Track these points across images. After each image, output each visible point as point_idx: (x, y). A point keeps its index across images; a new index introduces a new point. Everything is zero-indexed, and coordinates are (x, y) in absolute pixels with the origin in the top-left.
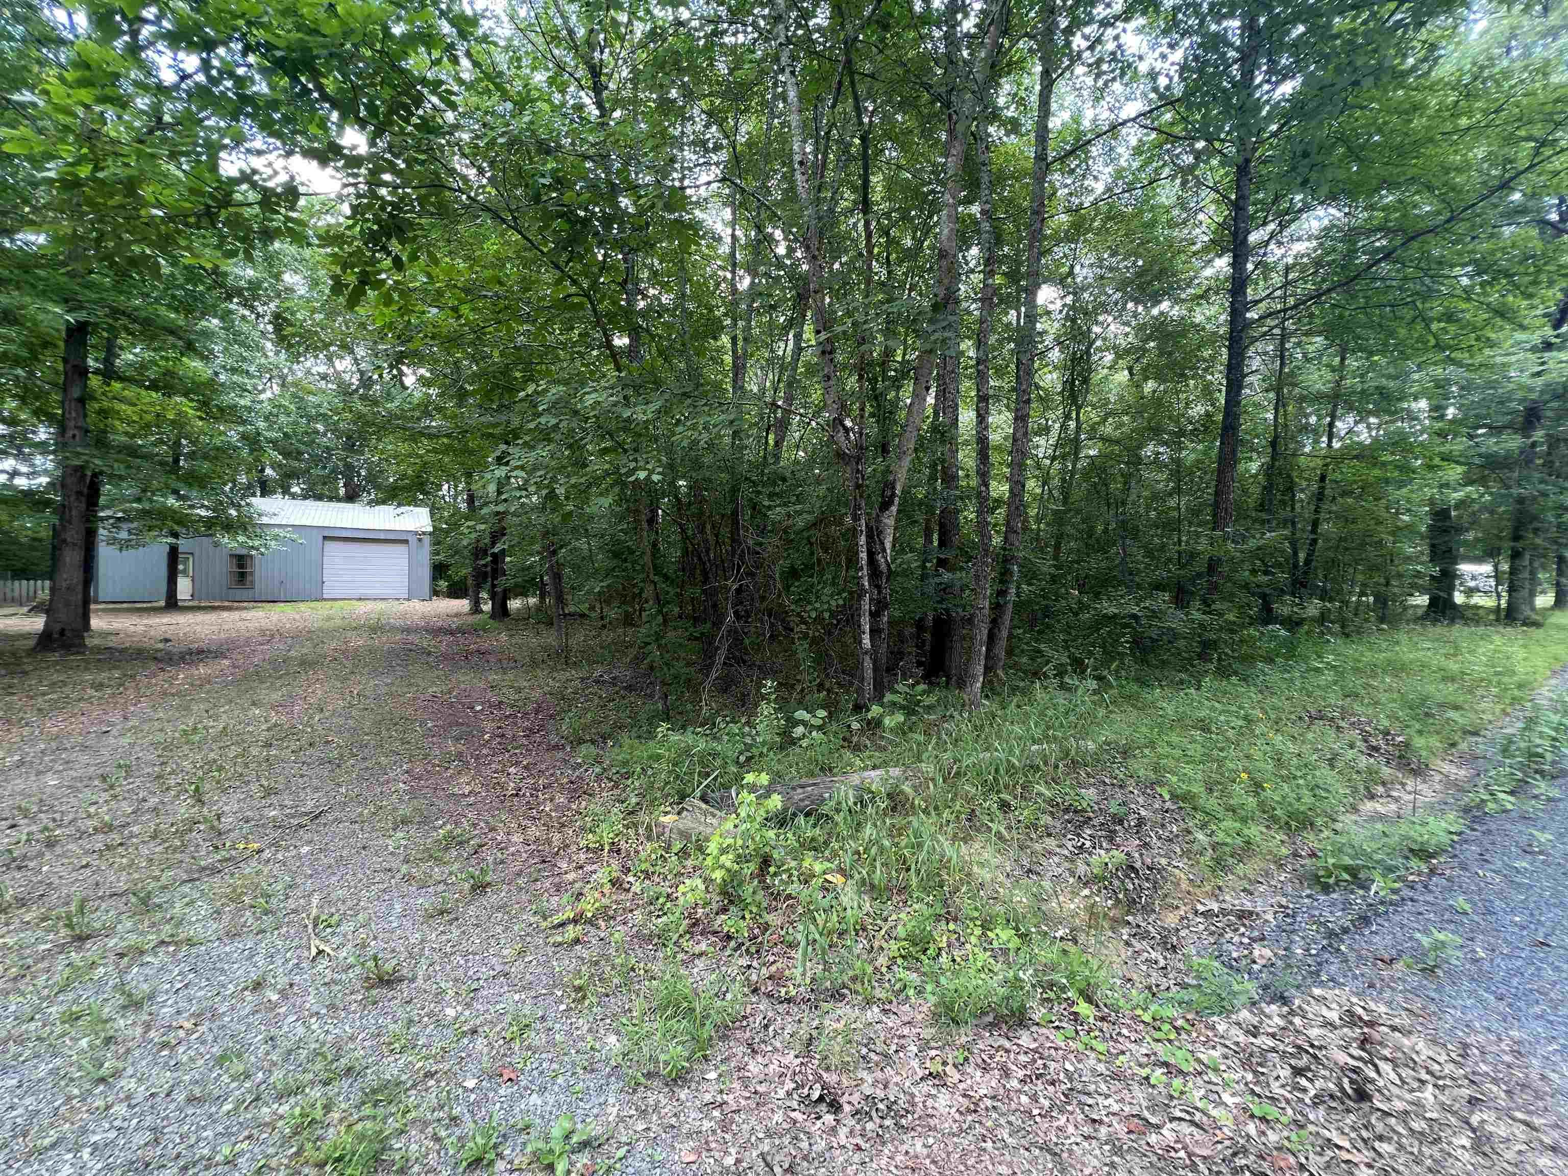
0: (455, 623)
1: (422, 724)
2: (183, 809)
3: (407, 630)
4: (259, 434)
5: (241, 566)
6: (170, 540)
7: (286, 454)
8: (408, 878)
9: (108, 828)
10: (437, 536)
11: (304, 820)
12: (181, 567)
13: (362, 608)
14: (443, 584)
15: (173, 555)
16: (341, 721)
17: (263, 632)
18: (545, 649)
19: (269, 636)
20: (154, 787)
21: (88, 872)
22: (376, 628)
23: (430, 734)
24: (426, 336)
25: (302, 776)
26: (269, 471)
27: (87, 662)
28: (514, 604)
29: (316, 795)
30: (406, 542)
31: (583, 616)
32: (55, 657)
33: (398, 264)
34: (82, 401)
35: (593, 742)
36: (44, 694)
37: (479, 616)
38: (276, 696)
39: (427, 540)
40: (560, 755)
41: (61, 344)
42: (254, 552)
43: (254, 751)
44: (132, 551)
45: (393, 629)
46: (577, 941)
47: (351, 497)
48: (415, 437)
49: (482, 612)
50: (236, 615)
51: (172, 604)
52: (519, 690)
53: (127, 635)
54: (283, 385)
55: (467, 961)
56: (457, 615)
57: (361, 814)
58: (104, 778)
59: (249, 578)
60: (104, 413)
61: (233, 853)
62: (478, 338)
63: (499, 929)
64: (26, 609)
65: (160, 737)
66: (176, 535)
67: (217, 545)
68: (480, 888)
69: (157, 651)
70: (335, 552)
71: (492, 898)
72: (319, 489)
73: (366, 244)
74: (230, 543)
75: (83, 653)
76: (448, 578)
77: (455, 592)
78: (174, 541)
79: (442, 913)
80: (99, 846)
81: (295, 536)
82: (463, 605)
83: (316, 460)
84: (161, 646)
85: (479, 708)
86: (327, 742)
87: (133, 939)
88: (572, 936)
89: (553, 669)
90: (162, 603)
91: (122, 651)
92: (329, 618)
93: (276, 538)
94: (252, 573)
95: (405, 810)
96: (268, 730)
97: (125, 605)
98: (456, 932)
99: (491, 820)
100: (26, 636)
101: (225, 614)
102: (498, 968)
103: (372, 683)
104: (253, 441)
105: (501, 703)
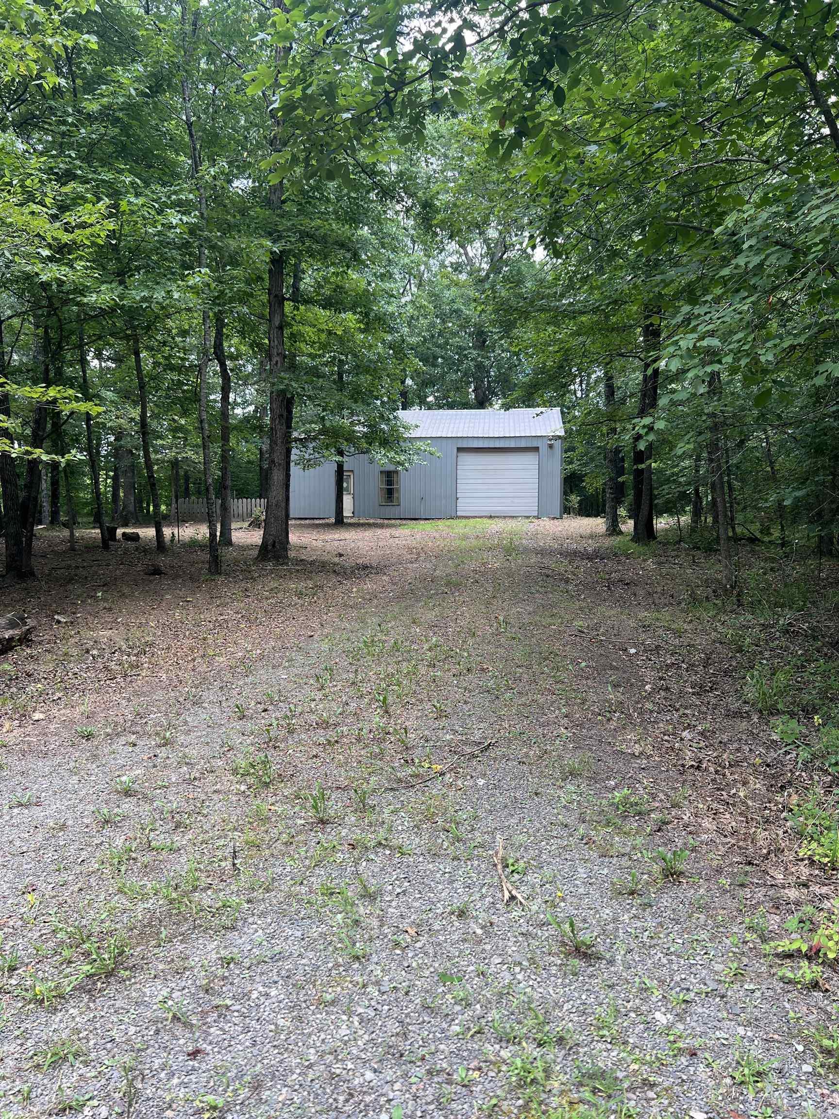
0: (591, 546)
1: (575, 662)
2: (377, 720)
3: (542, 552)
4: (403, 341)
5: (390, 482)
6: (338, 458)
7: (425, 360)
8: (588, 841)
9: (324, 725)
10: (568, 441)
11: (476, 750)
12: (345, 485)
13: (495, 526)
14: (575, 499)
15: (340, 471)
16: (491, 649)
17: (410, 550)
18: (707, 583)
19: (418, 553)
20: (351, 691)
21: (318, 762)
22: (510, 550)
23: (582, 675)
24: (582, 185)
25: (466, 703)
26: (409, 382)
27: (289, 571)
28: (662, 523)
29: (482, 725)
30: (536, 449)
31: (753, 540)
32: (270, 566)
33: (560, 98)
34: (281, 328)
35: (792, 715)
36: (267, 599)
37: (619, 538)
38: (431, 616)
39: (558, 444)
40: (744, 725)
41: (266, 276)
42: (400, 468)
43: (423, 670)
44: (312, 470)
45: (526, 550)
46: (815, 985)
47: (482, 403)
48: (558, 317)
49: (621, 533)
50: (385, 533)
51: (340, 522)
52: (678, 634)
53: (312, 549)
54: (420, 286)
55: (670, 962)
56: (592, 536)
57: (527, 755)
58: (318, 678)
59: (395, 495)
60: (293, 337)
61: (421, 770)
62: (644, 171)
63: (704, 935)
64: (246, 524)
65: (348, 646)
66: (341, 453)
67: (371, 461)
68: (672, 875)
69: (335, 564)
70: (469, 463)
71: (687, 892)
72: (453, 396)
73: (525, 84)
74: (382, 457)
75: (287, 564)
76: (581, 491)
77: (588, 509)
78: (341, 459)
79: (632, 893)
80: (322, 740)
81: (433, 449)
82: (597, 524)
83: (451, 364)
84: (336, 560)
85: (633, 651)
86: (483, 670)
87: (357, 834)
88: (809, 976)
89: (721, 610)
90: (333, 520)
91: (312, 563)
92: (465, 537)
93: (418, 452)
94: (398, 490)
95: (571, 760)
96: (430, 649)
97: (307, 522)
98: (651, 923)
99: (671, 793)
100: (250, 547)
101: (379, 531)
102: (712, 985)
103: (514, 610)
104: (398, 349)
105: (658, 647)
